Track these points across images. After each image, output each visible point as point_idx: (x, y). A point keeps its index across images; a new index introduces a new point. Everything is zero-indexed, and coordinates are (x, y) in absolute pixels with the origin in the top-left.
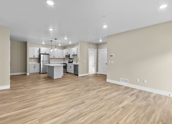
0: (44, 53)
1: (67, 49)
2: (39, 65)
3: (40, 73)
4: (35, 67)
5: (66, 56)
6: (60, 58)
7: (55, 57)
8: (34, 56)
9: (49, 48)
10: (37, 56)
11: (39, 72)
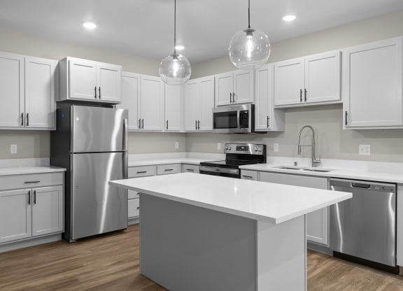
0: (90, 96)
1: (217, 76)
2: (60, 179)
3: (66, 237)
4: (31, 198)
5: (216, 115)
6: (172, 128)
7: (147, 127)
8: (24, 118)
9: (118, 67)
10: (41, 118)
11: (60, 228)
